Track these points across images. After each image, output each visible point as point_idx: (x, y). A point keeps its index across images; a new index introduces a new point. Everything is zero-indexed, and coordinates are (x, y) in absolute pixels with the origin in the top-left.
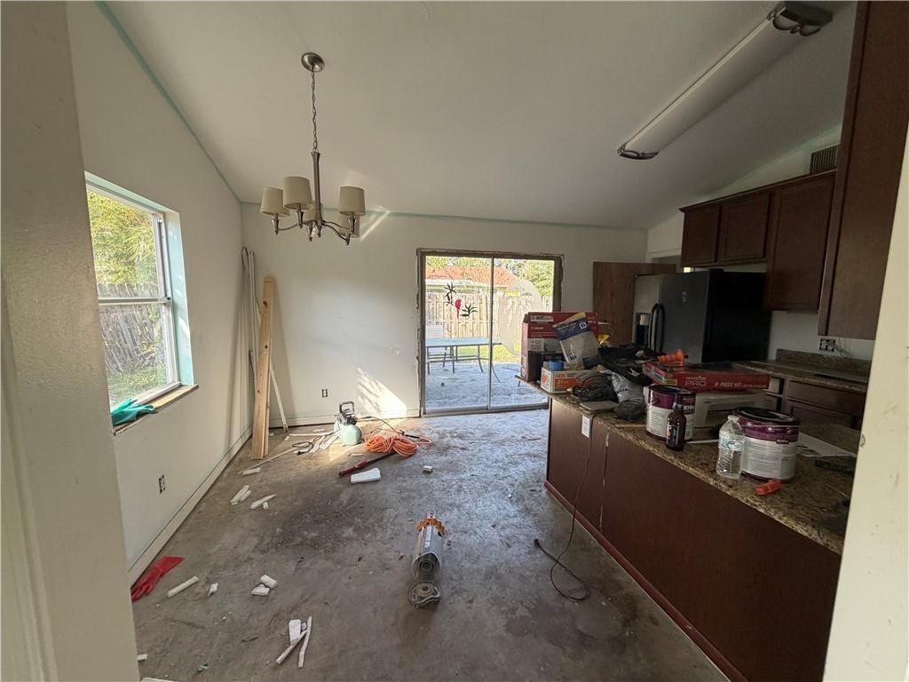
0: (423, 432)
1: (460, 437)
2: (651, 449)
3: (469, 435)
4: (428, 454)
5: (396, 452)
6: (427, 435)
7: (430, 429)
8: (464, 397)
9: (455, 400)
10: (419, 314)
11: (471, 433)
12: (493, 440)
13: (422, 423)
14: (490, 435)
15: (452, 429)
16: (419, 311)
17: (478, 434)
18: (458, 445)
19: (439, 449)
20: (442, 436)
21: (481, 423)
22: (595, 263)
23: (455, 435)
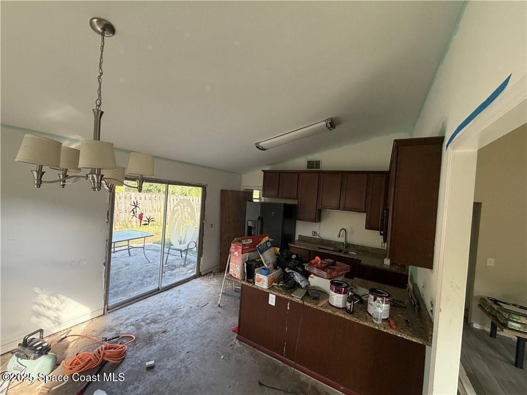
0: (117, 329)
1: (154, 321)
2: (343, 316)
3: (159, 317)
4: (138, 349)
5: (107, 361)
6: (124, 331)
7: (122, 324)
8: (130, 283)
9: (124, 287)
10: (108, 227)
11: (160, 315)
12: (181, 315)
13: (109, 320)
14: (174, 312)
15: (142, 316)
16: (109, 224)
17: (167, 315)
18: (157, 330)
19: (144, 340)
20: (138, 327)
21: (161, 303)
22: (221, 190)
23: (148, 321)
